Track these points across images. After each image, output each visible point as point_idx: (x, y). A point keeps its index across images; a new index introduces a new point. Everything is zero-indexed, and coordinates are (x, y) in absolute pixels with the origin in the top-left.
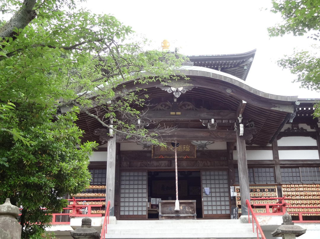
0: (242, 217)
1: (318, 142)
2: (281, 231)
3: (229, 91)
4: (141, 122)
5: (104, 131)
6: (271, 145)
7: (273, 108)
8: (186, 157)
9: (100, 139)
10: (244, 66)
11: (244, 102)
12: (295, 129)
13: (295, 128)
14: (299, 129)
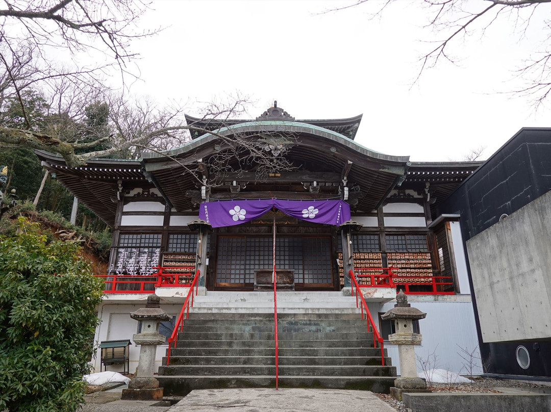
0: (345, 288)
1: (425, 210)
2: (394, 315)
3: (333, 150)
4: (236, 184)
5: (196, 193)
6: (376, 212)
7: (381, 170)
8: (286, 223)
9: (192, 201)
10: (349, 132)
11: (350, 162)
12: (402, 196)
13: (401, 194)
14: (406, 196)
